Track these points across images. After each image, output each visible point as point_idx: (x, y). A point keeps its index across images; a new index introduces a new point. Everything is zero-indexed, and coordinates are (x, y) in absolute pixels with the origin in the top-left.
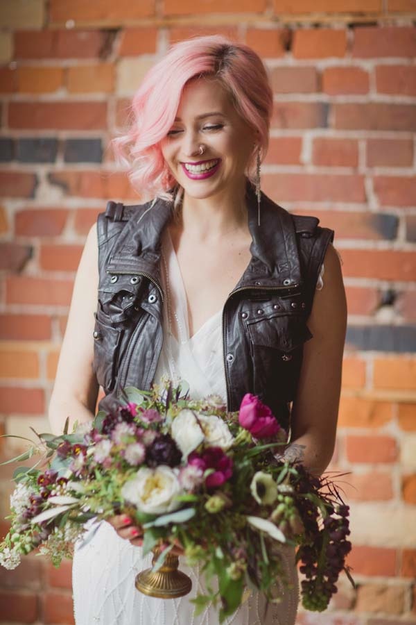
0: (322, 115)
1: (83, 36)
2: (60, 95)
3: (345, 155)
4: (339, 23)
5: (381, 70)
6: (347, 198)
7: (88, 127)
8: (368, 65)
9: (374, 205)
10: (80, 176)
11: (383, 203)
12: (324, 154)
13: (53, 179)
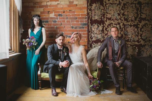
0: (67, 18)
1: (46, 12)
2: (45, 17)
3: (69, 22)
4: (68, 11)
5: (72, 14)
6: (69, 25)
7: (47, 20)
8: (71, 14)
9: (71, 26)
10: (46, 24)
11: (72, 25)
12: (67, 22)
13: (44, 24)
